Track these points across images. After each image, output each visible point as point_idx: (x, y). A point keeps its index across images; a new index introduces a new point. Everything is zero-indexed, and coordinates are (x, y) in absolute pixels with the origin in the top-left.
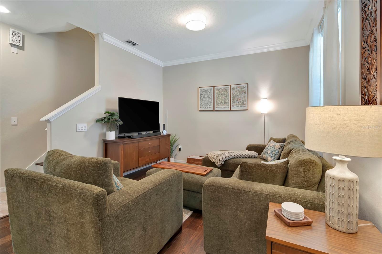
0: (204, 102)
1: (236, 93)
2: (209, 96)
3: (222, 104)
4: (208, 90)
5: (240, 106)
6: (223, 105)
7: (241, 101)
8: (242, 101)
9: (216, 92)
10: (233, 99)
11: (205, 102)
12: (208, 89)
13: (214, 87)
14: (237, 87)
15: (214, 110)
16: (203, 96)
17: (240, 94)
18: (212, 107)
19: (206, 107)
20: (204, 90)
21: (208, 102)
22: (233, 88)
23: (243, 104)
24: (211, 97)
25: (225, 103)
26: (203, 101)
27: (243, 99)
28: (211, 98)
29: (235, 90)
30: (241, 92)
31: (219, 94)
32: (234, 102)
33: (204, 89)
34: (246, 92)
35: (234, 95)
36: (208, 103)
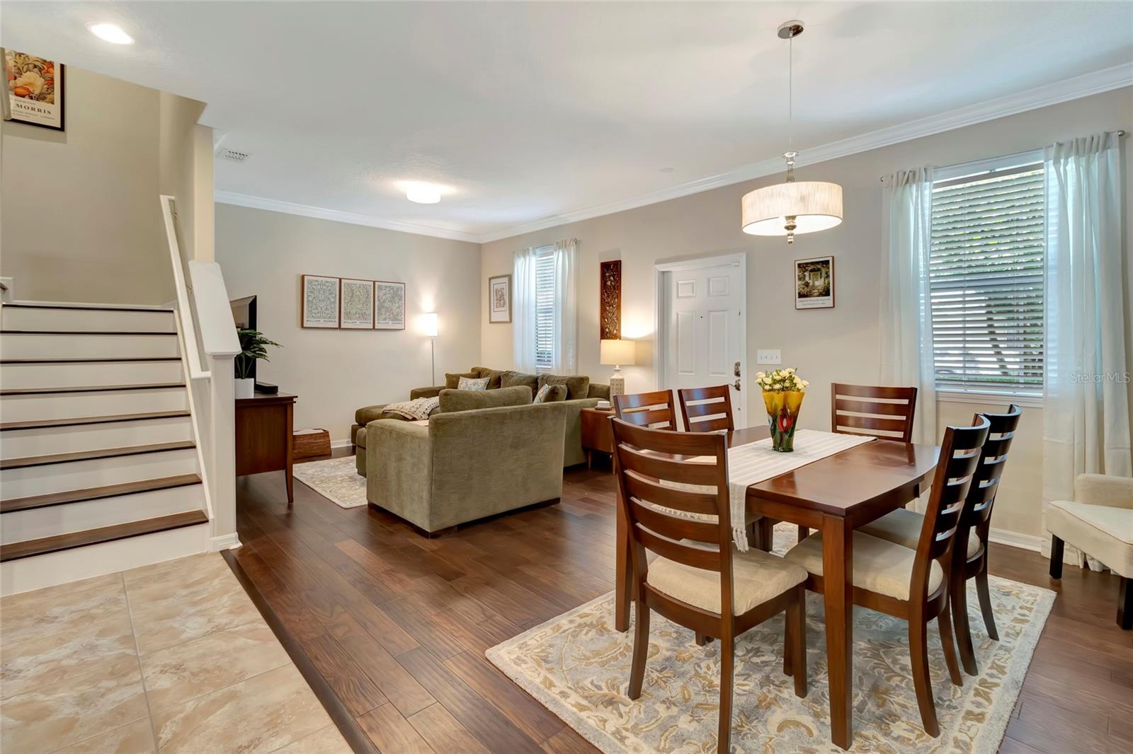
0: (317, 309)
1: (384, 297)
2: (330, 297)
3: (357, 315)
4: (327, 284)
5: (390, 322)
6: (359, 317)
7: (393, 314)
8: (395, 314)
9: (345, 292)
10: (379, 309)
11: (320, 310)
12: (327, 282)
13: (340, 280)
14: (386, 287)
15: (340, 328)
16: (313, 296)
17: (392, 301)
18: (335, 322)
19: (322, 320)
20: (316, 283)
21: (327, 309)
22: (379, 286)
23: (396, 319)
24: (332, 300)
25: (363, 316)
26: (314, 307)
27: (397, 310)
28: (334, 303)
29: (384, 291)
30: (393, 298)
31: (352, 296)
32: (380, 314)
33: (317, 281)
34: (402, 297)
35: (382, 301)
36: (327, 312)
